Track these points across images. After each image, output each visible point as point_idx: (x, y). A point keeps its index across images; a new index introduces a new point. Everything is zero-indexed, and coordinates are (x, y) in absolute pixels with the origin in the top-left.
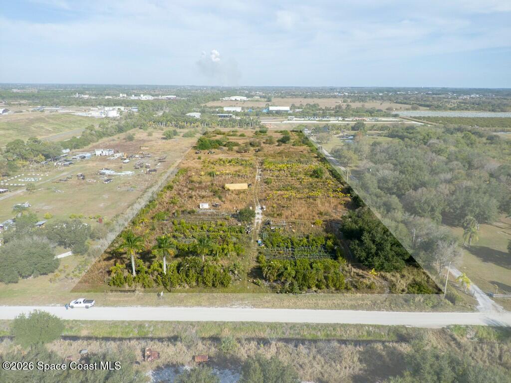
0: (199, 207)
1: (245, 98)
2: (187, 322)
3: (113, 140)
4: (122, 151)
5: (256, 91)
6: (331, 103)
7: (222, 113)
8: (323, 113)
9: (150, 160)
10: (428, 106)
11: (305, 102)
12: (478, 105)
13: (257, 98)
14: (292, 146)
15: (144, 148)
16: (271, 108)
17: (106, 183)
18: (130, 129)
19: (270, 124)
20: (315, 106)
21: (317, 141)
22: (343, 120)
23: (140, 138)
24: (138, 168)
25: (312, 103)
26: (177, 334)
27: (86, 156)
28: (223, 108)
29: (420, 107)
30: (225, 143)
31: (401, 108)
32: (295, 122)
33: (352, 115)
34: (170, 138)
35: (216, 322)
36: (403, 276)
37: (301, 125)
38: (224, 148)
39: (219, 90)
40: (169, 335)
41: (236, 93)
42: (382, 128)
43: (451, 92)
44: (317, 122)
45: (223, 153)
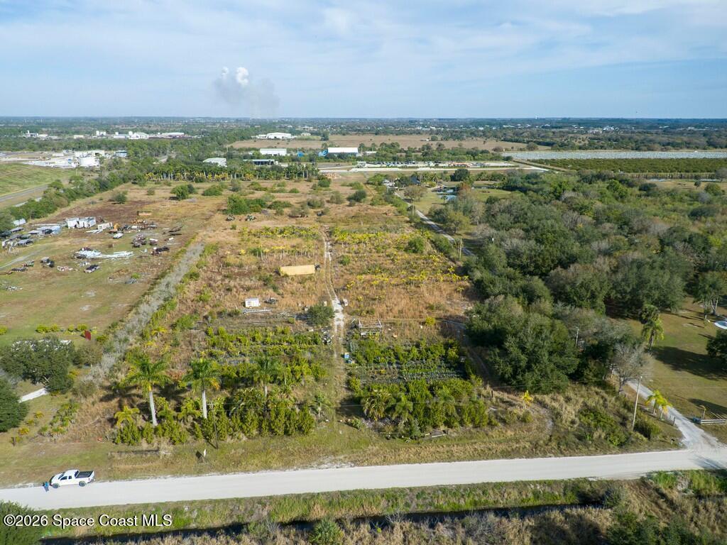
0: (244, 306)
1: (288, 136)
2: (252, 498)
3: (93, 203)
4: (109, 220)
5: (304, 125)
6: (416, 142)
7: (258, 158)
8: (407, 156)
9: (156, 232)
10: (548, 144)
11: (379, 140)
12: (616, 142)
13: (307, 135)
14: (370, 206)
15: (144, 214)
16: (331, 150)
17: (90, 271)
18: (117, 185)
19: (333, 173)
20: (393, 145)
21: (405, 197)
22: (437, 166)
23: (135, 198)
24: (139, 246)
25: (389, 143)
26: (237, 520)
27: (53, 229)
28: (258, 150)
29: (539, 147)
30: (269, 204)
31: (512, 148)
32: (369, 170)
33: (448, 159)
34: (184, 198)
35: (298, 496)
36: (568, 400)
37: (378, 174)
38: (269, 211)
39: (247, 124)
40: (224, 523)
41: (275, 128)
42: (493, 177)
43: (575, 123)
44: (401, 170)
45: (268, 219)
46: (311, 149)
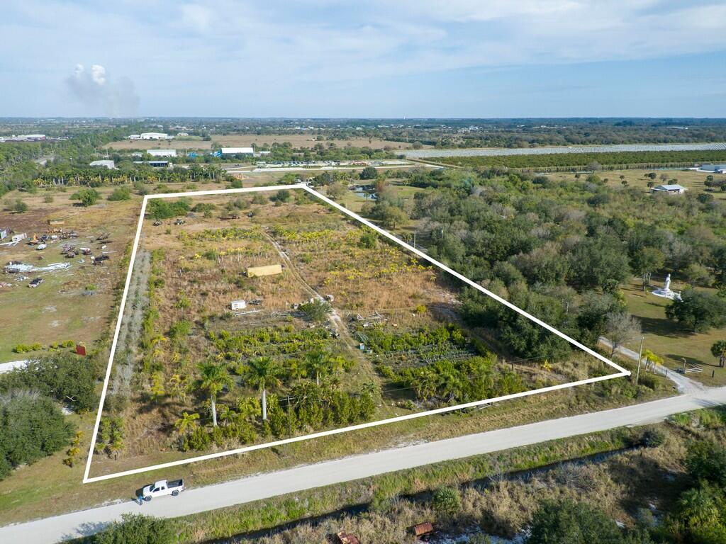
0: (230, 309)
1: (165, 136)
4: (20, 231)
7: (151, 160)
8: (305, 156)
9: (81, 241)
10: (430, 143)
13: (184, 135)
14: (297, 206)
15: (56, 222)
16: (225, 151)
17: (35, 286)
19: (240, 174)
20: (285, 145)
22: (339, 166)
25: (281, 143)
28: (146, 151)
30: (192, 206)
31: (400, 147)
32: (272, 170)
33: (346, 158)
34: (91, 204)
37: (288, 174)
38: (196, 214)
42: (399, 175)
43: (442, 124)
44: (304, 169)
45: (199, 223)
46: (200, 150)
